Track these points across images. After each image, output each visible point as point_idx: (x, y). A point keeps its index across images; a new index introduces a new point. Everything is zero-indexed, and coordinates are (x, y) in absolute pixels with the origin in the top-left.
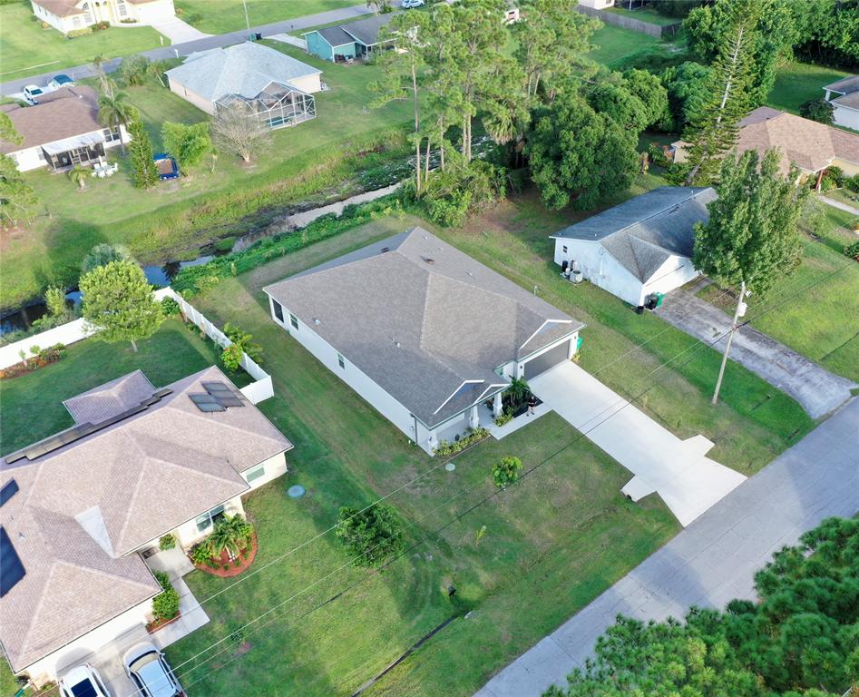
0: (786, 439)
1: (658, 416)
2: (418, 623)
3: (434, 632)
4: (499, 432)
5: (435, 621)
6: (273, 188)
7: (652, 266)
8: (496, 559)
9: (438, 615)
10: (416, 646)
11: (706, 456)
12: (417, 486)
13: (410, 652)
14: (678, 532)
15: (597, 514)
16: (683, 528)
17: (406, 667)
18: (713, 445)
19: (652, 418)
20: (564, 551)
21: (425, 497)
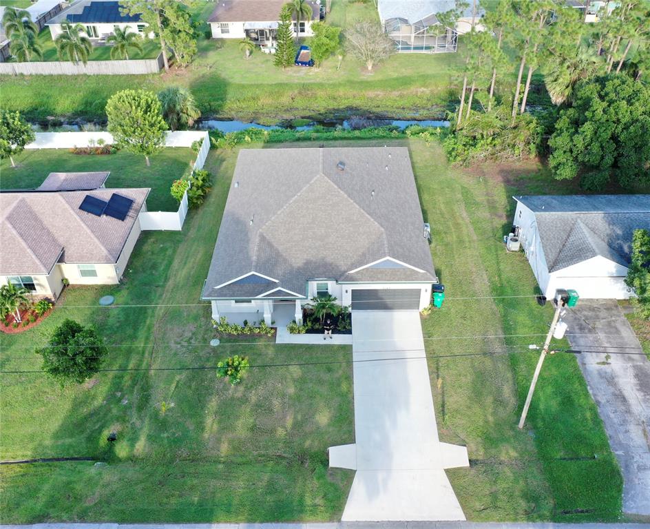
0: (559, 511)
1: (443, 406)
2: (63, 444)
3: (67, 459)
4: (284, 337)
5: (75, 452)
6: (371, 94)
7: (571, 259)
8: (166, 435)
9: (84, 449)
10: (44, 460)
11: (447, 471)
12: (180, 343)
13: (35, 461)
14: (331, 520)
15: (285, 455)
16: (339, 521)
17: (18, 469)
18: (468, 465)
19: (435, 403)
20: (221, 466)
21: (176, 354)
